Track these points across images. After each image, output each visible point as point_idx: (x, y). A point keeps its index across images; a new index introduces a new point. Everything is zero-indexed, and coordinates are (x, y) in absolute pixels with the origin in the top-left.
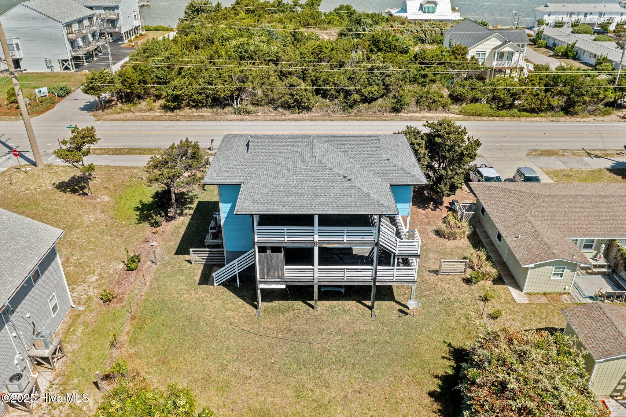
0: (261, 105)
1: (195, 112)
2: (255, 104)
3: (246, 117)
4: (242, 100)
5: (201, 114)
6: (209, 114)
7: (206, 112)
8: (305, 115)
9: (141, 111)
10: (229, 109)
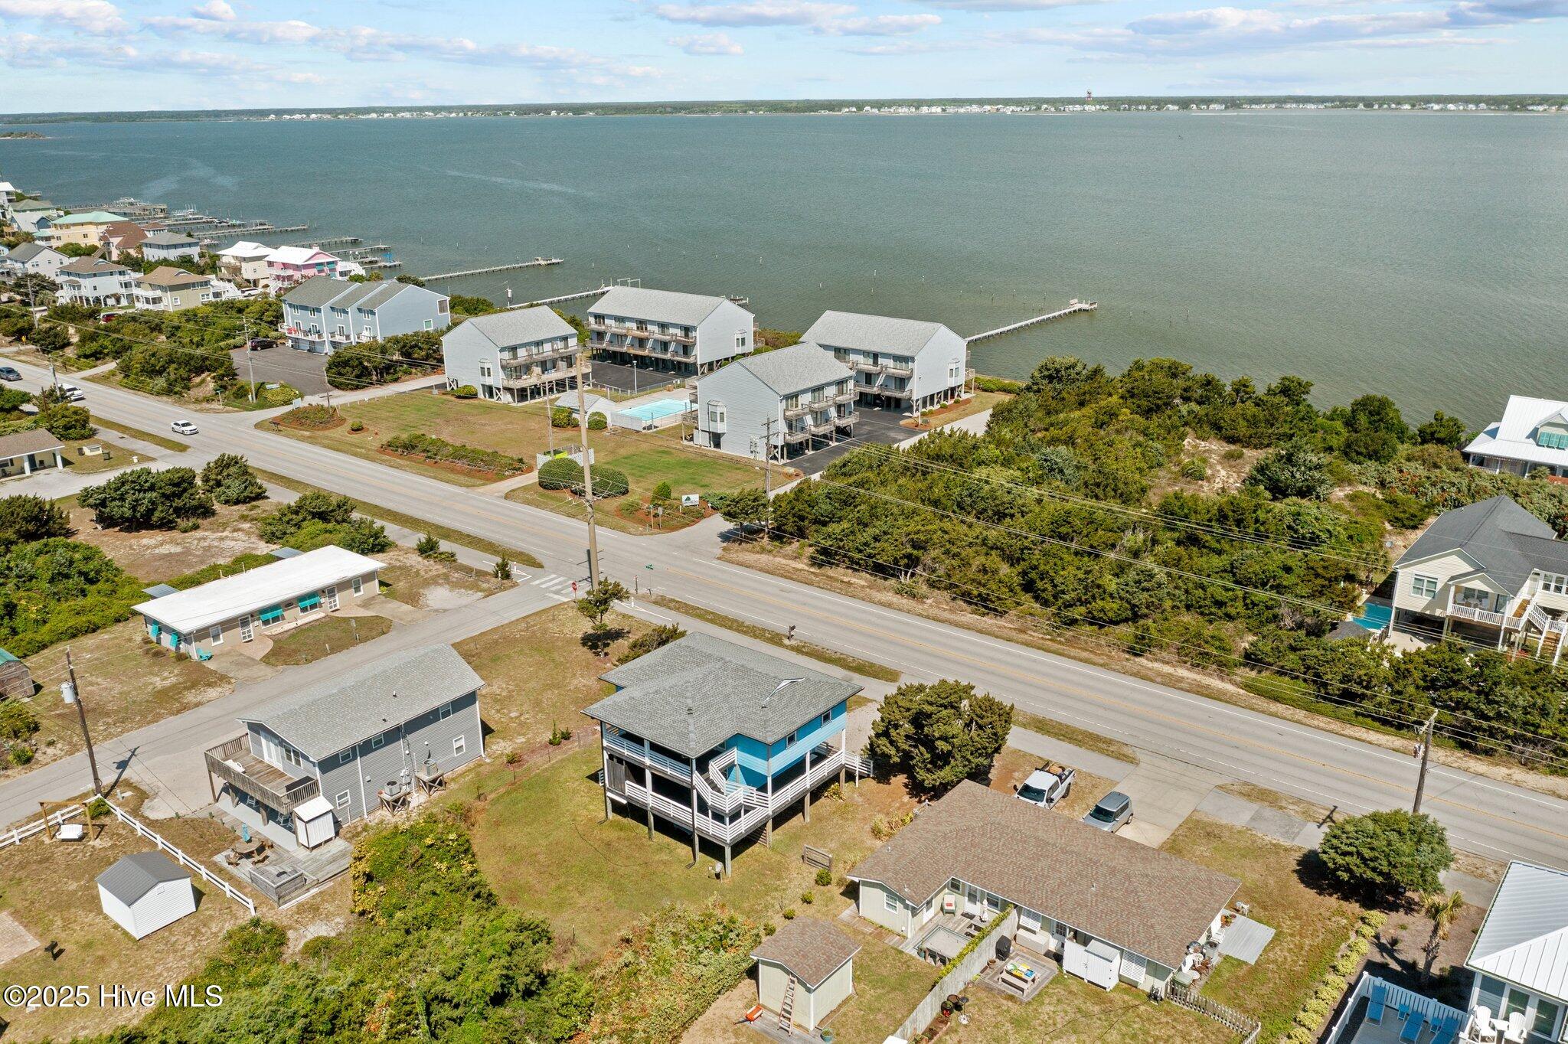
0: (939, 589)
1: (849, 576)
2: (932, 585)
3: (906, 602)
4: (913, 575)
5: (853, 580)
6: (863, 583)
7: (861, 579)
8: (989, 621)
9: (785, 557)
10: (892, 582)
